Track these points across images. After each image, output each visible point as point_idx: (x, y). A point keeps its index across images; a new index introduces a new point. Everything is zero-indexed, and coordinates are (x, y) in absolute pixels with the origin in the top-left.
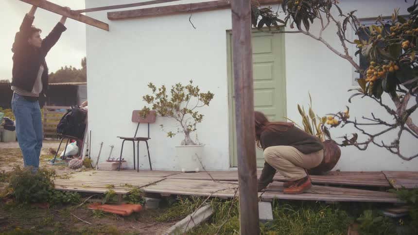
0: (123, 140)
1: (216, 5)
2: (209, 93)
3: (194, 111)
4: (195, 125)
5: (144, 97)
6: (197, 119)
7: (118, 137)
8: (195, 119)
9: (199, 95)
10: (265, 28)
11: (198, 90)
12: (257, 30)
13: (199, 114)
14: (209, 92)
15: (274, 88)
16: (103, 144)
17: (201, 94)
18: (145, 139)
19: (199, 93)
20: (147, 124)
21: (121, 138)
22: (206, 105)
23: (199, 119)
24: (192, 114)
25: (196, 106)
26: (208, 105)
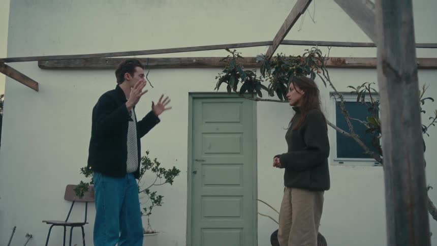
0: (51, 225)
1: (179, 63)
2: (174, 169)
3: (151, 191)
4: (151, 208)
5: (82, 169)
6: (156, 202)
7: (43, 222)
8: (153, 201)
9: (158, 171)
10: (247, 93)
11: (158, 164)
12: (237, 96)
13: (157, 195)
14: (174, 167)
15: (242, 164)
16: (16, 229)
17: (161, 169)
18: (81, 225)
19: (159, 167)
20: (85, 204)
21: (48, 223)
22: (168, 184)
23: (158, 201)
24: (150, 195)
25: (153, 184)
26: (172, 184)
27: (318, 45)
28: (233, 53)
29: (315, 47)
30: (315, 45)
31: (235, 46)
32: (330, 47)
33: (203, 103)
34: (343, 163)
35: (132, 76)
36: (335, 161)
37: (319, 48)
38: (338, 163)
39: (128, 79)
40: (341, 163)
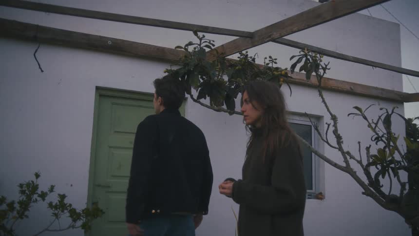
28: (201, 39)
31: (206, 29)
33: (113, 104)
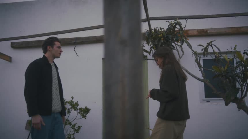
2: (86, 108)
3: (73, 123)
4: (73, 134)
8: (74, 130)
9: (78, 110)
11: (78, 105)
13: (77, 125)
17: (80, 109)
19: (78, 108)
22: (83, 119)
23: (77, 130)
24: (72, 126)
25: (75, 119)
26: (85, 118)
27: (179, 19)
29: (177, 20)
30: (177, 19)
32: (187, 20)
34: (209, 101)
35: (53, 47)
36: (203, 100)
37: (180, 21)
38: (205, 101)
39: (49, 50)
40: (208, 101)
